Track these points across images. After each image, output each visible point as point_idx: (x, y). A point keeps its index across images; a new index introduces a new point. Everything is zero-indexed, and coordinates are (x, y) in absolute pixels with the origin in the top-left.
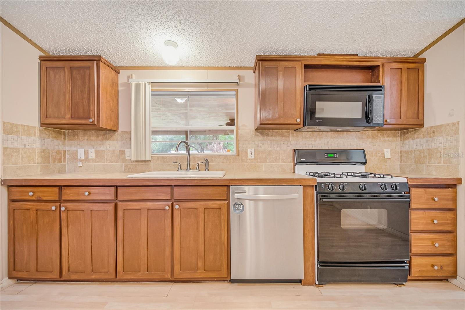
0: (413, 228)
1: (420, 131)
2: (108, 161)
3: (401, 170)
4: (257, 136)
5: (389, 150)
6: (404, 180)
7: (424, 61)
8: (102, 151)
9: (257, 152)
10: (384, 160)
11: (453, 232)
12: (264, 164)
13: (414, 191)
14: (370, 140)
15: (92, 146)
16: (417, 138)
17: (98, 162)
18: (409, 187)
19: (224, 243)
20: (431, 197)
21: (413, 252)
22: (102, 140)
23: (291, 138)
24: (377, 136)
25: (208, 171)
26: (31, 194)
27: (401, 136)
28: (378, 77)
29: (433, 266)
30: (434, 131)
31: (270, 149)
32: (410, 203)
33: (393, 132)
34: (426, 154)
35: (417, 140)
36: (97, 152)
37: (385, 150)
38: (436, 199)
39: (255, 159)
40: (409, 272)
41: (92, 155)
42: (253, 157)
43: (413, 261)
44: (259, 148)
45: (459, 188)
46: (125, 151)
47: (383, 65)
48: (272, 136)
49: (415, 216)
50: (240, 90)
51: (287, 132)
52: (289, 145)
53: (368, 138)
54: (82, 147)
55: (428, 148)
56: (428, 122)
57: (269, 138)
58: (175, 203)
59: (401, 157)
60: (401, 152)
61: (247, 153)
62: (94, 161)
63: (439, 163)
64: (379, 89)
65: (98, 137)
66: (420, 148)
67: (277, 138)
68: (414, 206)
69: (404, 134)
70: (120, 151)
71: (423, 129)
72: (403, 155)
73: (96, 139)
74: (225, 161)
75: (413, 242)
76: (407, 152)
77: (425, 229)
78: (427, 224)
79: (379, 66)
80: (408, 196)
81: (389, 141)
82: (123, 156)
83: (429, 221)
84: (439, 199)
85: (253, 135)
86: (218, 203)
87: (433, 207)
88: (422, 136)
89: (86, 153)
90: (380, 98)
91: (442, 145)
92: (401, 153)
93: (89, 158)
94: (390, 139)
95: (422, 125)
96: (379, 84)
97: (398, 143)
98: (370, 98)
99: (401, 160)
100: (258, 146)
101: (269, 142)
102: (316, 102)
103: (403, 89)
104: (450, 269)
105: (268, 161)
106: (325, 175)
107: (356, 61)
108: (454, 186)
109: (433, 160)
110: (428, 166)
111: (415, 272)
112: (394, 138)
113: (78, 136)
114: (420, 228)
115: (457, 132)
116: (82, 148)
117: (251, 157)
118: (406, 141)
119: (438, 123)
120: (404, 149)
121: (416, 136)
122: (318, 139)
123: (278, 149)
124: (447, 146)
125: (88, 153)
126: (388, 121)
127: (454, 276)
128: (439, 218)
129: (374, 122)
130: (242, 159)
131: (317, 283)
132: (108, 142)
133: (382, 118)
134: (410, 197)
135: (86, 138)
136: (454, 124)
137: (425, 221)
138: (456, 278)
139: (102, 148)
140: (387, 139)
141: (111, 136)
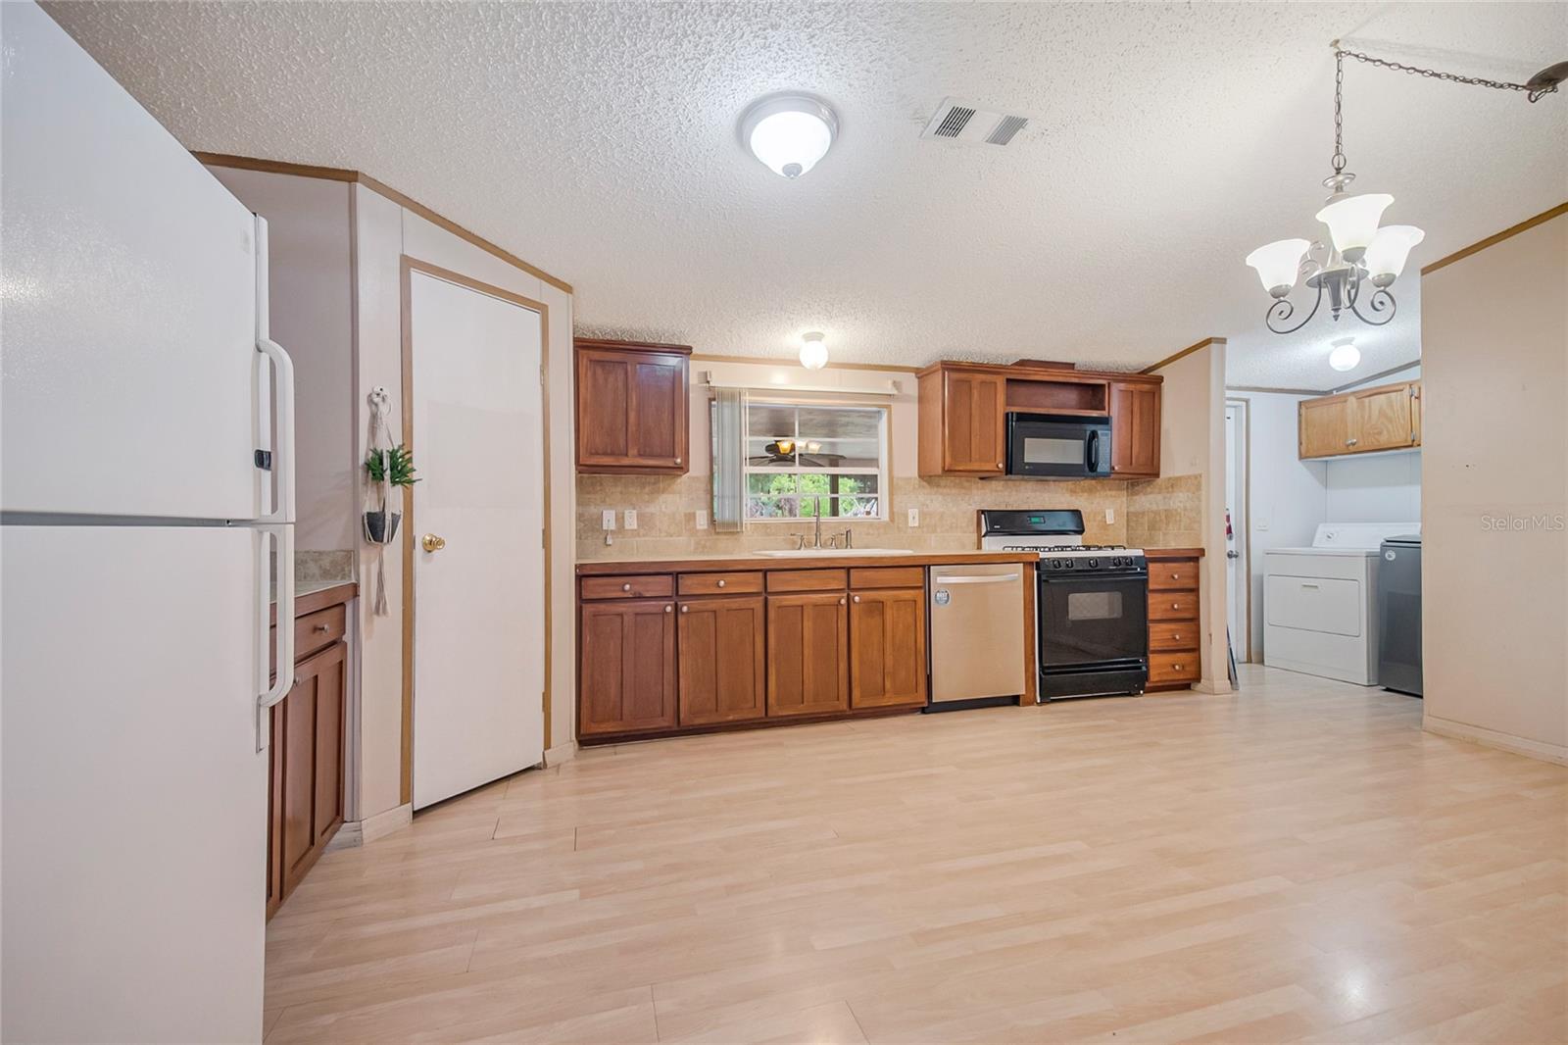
0: (1151, 616)
1: (1155, 483)
2: (663, 534)
3: (1128, 542)
4: (924, 487)
5: (1112, 511)
6: (1140, 553)
7: (1161, 379)
8: (652, 514)
9: (923, 515)
10: (1104, 526)
11: (1195, 620)
12: (933, 535)
13: (1151, 566)
14: (1086, 494)
15: (632, 504)
16: (1151, 493)
17: (644, 536)
18: (1144, 562)
19: (920, 651)
20: (1170, 574)
21: (1151, 649)
22: (652, 493)
23: (975, 492)
24: (1096, 488)
25: (851, 548)
26: (627, 587)
27: (1127, 488)
28: (1103, 401)
29: (1174, 666)
30: (1174, 483)
31: (942, 510)
32: (1146, 581)
33: (1117, 482)
34: (1163, 517)
35: (1151, 496)
36: (640, 517)
37: (1107, 511)
38: (1176, 576)
39: (919, 527)
40: (1145, 677)
41: (631, 522)
42: (917, 525)
43: (1151, 660)
44: (925, 510)
45: (1202, 561)
46: (694, 514)
47: (1109, 384)
48: (945, 487)
49: (1153, 600)
50: (895, 406)
51: (968, 481)
52: (971, 502)
53: (1083, 492)
54: (611, 506)
55: (1166, 508)
56: (1165, 472)
57: (940, 490)
58: (852, 594)
59: (1128, 521)
60: (1128, 513)
61: (906, 516)
62: (635, 533)
63: (1179, 529)
64: (1105, 421)
65: (644, 488)
66: (1154, 508)
67: (953, 491)
68: (1151, 586)
69: (1132, 485)
70: (685, 515)
71: (1159, 481)
72: (1131, 518)
73: (638, 491)
74: (871, 531)
75: (1151, 635)
76: (1136, 514)
77: (1164, 618)
78: (1166, 610)
79: (1103, 386)
80: (1145, 572)
81: (1111, 496)
82: (692, 523)
83: (1169, 607)
84: (1179, 577)
85: (917, 486)
86: (912, 592)
87: (1172, 587)
88: (1157, 490)
89: (620, 519)
90: (1106, 435)
91: (1182, 505)
92: (1127, 516)
93: (627, 527)
94: (1113, 493)
95: (1157, 475)
96: (1105, 413)
97: (1124, 499)
98: (1094, 435)
99: (1128, 525)
100: (923, 505)
101: (940, 498)
102: (1026, 440)
103: (1134, 421)
104: (1191, 669)
105: (938, 530)
106: (1063, 548)
107: (1075, 377)
108: (1196, 560)
109: (1171, 525)
110: (1165, 534)
111: (1155, 676)
112: (1119, 492)
113: (601, 484)
114: (1158, 616)
115: (1199, 487)
116: (612, 509)
117: (913, 523)
118: (1135, 498)
119: (1178, 474)
120: (1132, 509)
121: (1149, 489)
122: (1014, 493)
123: (954, 510)
124: (1188, 505)
125: (623, 518)
126: (1116, 468)
127: (1198, 679)
128: (1179, 601)
129: (1099, 470)
130: (898, 528)
131: (1039, 701)
132: (663, 497)
133: (1108, 465)
134: (1146, 574)
135: (619, 489)
136: (1196, 477)
137: (1163, 607)
138: (1199, 682)
139: (652, 509)
140: (1109, 493)
141: (669, 485)
